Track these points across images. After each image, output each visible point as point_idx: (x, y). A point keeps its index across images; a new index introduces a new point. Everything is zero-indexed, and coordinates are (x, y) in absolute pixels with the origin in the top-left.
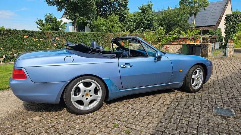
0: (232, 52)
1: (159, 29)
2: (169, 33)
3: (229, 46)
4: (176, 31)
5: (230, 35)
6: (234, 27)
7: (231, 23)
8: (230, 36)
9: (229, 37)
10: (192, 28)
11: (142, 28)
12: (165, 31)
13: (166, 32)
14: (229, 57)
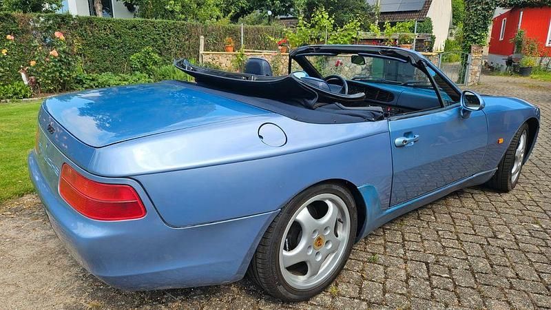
0: (478, 74)
1: (320, 16)
2: (342, 27)
3: (473, 61)
4: (359, 24)
5: (477, 35)
6: (484, 16)
7: (479, 8)
8: (476, 38)
9: (474, 40)
10: (373, 15)
11: (270, 13)
12: (333, 21)
13: (335, 26)
14: (471, 84)
